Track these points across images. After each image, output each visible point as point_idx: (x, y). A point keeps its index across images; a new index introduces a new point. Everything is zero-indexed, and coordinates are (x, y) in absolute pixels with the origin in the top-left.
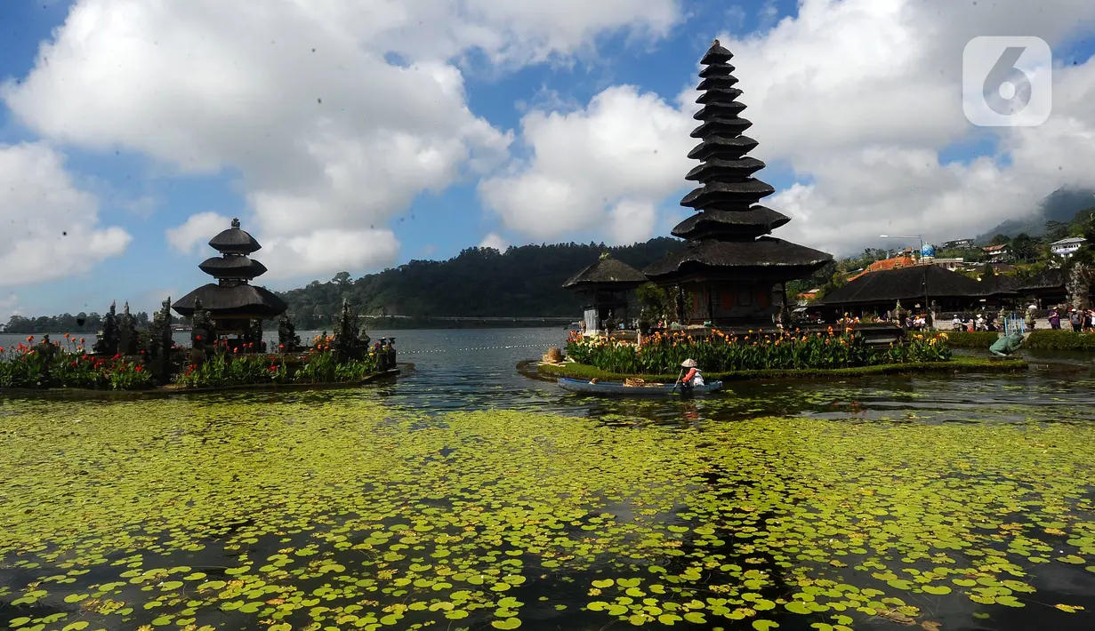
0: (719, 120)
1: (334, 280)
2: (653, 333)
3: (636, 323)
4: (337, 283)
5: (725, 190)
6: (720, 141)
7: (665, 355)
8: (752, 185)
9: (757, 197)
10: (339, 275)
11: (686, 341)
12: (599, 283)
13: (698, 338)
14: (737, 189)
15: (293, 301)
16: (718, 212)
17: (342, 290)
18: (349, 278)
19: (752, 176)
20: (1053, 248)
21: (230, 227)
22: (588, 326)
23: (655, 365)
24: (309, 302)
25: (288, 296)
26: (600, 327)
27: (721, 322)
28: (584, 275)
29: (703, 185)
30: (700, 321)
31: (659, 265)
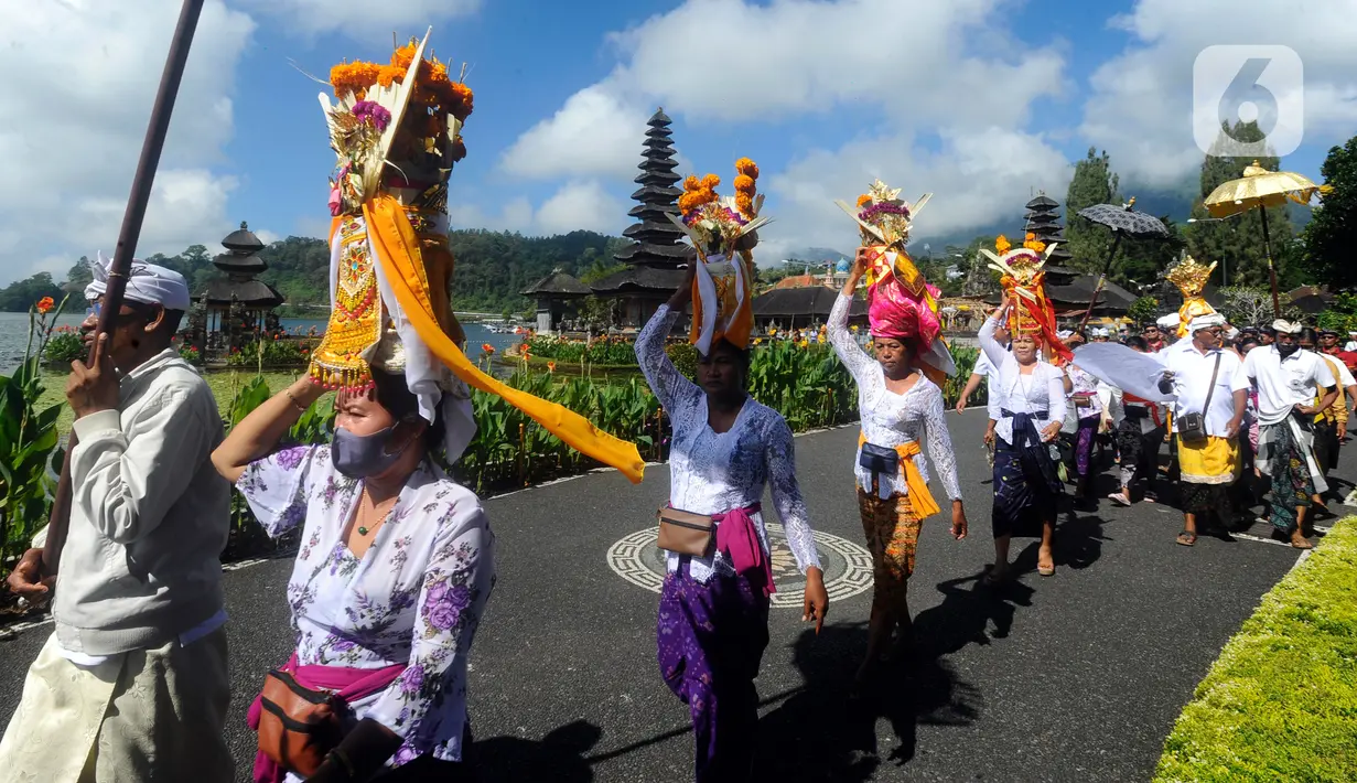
0: (657, 174)
1: (185, 254)
2: (600, 335)
3: (588, 327)
4: (188, 258)
5: (658, 229)
6: (657, 190)
7: (608, 352)
9: (677, 236)
10: (192, 249)
11: (623, 342)
12: (555, 293)
14: (666, 228)
16: (651, 245)
17: (196, 268)
18: (205, 253)
20: (948, 271)
21: (239, 229)
22: (540, 326)
23: (600, 358)
26: (553, 328)
28: (542, 286)
29: (641, 222)
30: (633, 327)
31: (603, 282)
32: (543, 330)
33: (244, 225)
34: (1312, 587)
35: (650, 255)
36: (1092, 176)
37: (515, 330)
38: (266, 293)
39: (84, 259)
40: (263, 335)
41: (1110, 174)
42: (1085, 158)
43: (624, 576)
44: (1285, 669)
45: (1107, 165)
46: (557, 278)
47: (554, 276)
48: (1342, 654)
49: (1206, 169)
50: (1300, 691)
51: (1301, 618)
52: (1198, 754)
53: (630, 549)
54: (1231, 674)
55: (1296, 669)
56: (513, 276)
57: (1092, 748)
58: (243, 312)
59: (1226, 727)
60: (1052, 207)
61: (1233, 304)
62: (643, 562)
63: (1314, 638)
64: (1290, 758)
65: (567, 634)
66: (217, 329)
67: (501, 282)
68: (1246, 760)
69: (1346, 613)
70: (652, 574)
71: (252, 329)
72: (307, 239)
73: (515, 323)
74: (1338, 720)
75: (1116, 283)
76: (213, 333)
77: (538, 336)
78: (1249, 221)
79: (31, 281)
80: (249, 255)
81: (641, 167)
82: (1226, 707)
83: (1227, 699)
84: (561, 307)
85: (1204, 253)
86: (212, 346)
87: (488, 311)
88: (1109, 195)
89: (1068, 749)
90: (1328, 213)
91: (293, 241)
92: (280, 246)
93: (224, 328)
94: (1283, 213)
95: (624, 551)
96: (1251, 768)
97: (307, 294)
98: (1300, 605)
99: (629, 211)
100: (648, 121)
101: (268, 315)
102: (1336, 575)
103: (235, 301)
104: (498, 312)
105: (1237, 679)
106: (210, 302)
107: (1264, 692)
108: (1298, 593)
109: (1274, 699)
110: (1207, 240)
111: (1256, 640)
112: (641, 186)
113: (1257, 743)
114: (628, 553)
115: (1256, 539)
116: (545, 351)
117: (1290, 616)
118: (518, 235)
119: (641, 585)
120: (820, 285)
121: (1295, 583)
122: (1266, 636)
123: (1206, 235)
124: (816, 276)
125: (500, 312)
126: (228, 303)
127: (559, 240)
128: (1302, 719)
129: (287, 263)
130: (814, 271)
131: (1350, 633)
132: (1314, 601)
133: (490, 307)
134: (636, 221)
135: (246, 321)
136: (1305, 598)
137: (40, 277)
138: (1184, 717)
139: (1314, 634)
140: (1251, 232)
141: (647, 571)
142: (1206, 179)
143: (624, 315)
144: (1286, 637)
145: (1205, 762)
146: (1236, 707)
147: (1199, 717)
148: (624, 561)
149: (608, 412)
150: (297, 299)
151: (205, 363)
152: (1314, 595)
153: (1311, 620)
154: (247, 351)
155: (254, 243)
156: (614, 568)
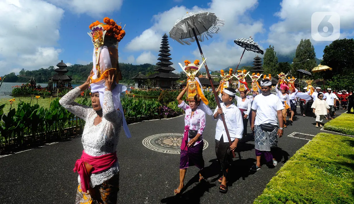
0: (164, 50)
1: (49, 68)
2: (150, 89)
3: (147, 87)
4: (50, 69)
5: (164, 63)
6: (164, 54)
7: (152, 93)
8: (169, 62)
9: (170, 65)
10: (50, 67)
11: (156, 90)
12: (139, 78)
13: (157, 90)
14: (167, 63)
15: (34, 74)
16: (163, 67)
17: (51, 72)
18: (54, 68)
19: (170, 61)
22: (136, 87)
23: (150, 94)
24: (40, 74)
25: (32, 72)
26: (139, 87)
27: (162, 87)
28: (136, 77)
29: (160, 61)
30: (158, 87)
31: (151, 76)
32: (136, 88)
33: (62, 61)
34: (308, 149)
35: (162, 69)
36: (270, 52)
37: (130, 88)
38: (68, 78)
39: (23, 69)
40: (67, 88)
41: (274, 52)
42: (268, 48)
43: (146, 146)
44: (297, 168)
45: (274, 49)
46: (140, 75)
47: (139, 74)
48: (311, 165)
49: (297, 51)
50: (300, 173)
51: (304, 156)
52: (273, 188)
53: (148, 140)
54: (285, 170)
55: (300, 168)
56: (130, 75)
57: (251, 187)
58: (62, 83)
59: (280, 182)
60: (260, 59)
61: (301, 83)
62: (151, 143)
63: (306, 161)
64: (294, 189)
65: (129, 160)
66: (56, 87)
67: (127, 76)
68: (283, 190)
69: (314, 155)
70: (153, 146)
71: (64, 87)
72: (79, 65)
73: (131, 86)
74: (307, 180)
75: (275, 78)
76: (55, 88)
77: (135, 89)
78: (307, 63)
79: (10, 74)
80: (63, 68)
81: (161, 48)
82: (282, 177)
83: (283, 175)
84: (141, 82)
85: (296, 71)
86: (54, 90)
87: (124, 83)
88: (274, 56)
89: (245, 187)
90: (324, 62)
91: (76, 65)
92: (73, 67)
93: (57, 86)
94: (315, 61)
95: (147, 140)
96: (284, 191)
97: (80, 78)
98: (304, 153)
99: (157, 59)
100: (162, 37)
101: (68, 83)
102: (314, 147)
103: (60, 80)
104: (126, 83)
105: (286, 171)
106: (53, 80)
107: (292, 174)
108: (305, 151)
109: (293, 175)
110: (296, 68)
111: (293, 162)
112: (160, 53)
113: (287, 186)
114: (147, 141)
115: (299, 138)
116: (137, 93)
117: (301, 156)
118: (131, 64)
119: (149, 148)
120: (204, 77)
121: (304, 148)
122: (295, 161)
123: (296, 67)
124: (203, 75)
125: (127, 83)
126: (58, 80)
127: (141, 66)
128: (299, 180)
129: (74, 71)
130: (203, 74)
131: (314, 160)
132: (308, 152)
133: (124, 82)
134: (159, 61)
135: (63, 85)
136: (306, 152)
137: (12, 74)
138: (272, 180)
139: (306, 160)
140: (307, 66)
141: (152, 145)
142: (297, 53)
143: (156, 84)
144: (299, 161)
145: (274, 190)
146: (284, 177)
147: (275, 180)
148: (146, 143)
149: (147, 107)
150: (77, 80)
151: (52, 95)
152: (308, 151)
153: (306, 157)
154: (63, 92)
155: (65, 66)
156: (144, 144)
